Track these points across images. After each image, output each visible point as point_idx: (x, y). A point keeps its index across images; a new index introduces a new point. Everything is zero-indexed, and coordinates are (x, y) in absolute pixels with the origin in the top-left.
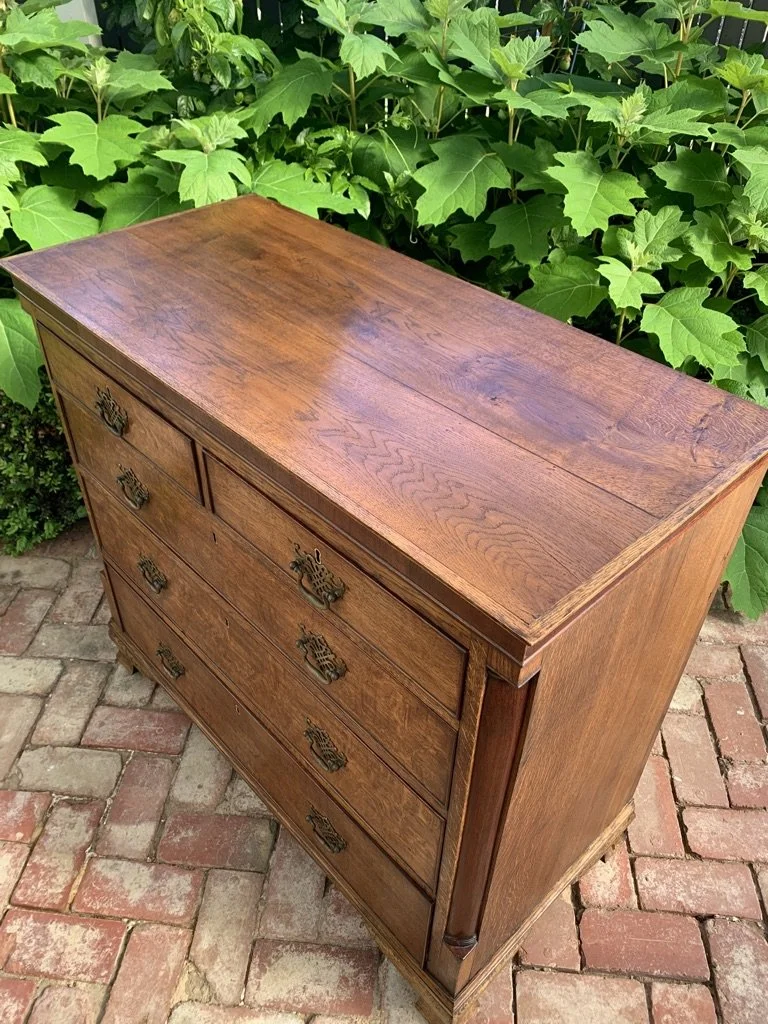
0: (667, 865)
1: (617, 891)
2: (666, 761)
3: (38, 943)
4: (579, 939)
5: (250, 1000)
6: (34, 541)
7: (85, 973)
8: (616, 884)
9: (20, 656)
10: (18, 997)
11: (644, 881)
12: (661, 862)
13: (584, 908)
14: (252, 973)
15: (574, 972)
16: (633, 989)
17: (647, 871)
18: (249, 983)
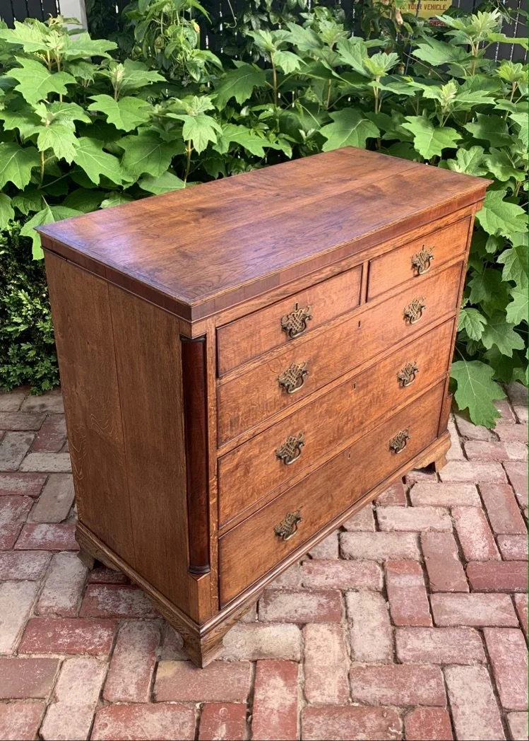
0: (517, 538)
1: (488, 552)
2: (511, 487)
3: (114, 600)
4: (467, 576)
5: (262, 619)
6: (54, 384)
7: (149, 613)
8: (486, 549)
9: (59, 452)
10: (108, 628)
11: (504, 546)
12: (514, 537)
13: (468, 562)
14: (260, 606)
15: (466, 592)
16: (504, 597)
17: (505, 542)
18: (260, 611)
